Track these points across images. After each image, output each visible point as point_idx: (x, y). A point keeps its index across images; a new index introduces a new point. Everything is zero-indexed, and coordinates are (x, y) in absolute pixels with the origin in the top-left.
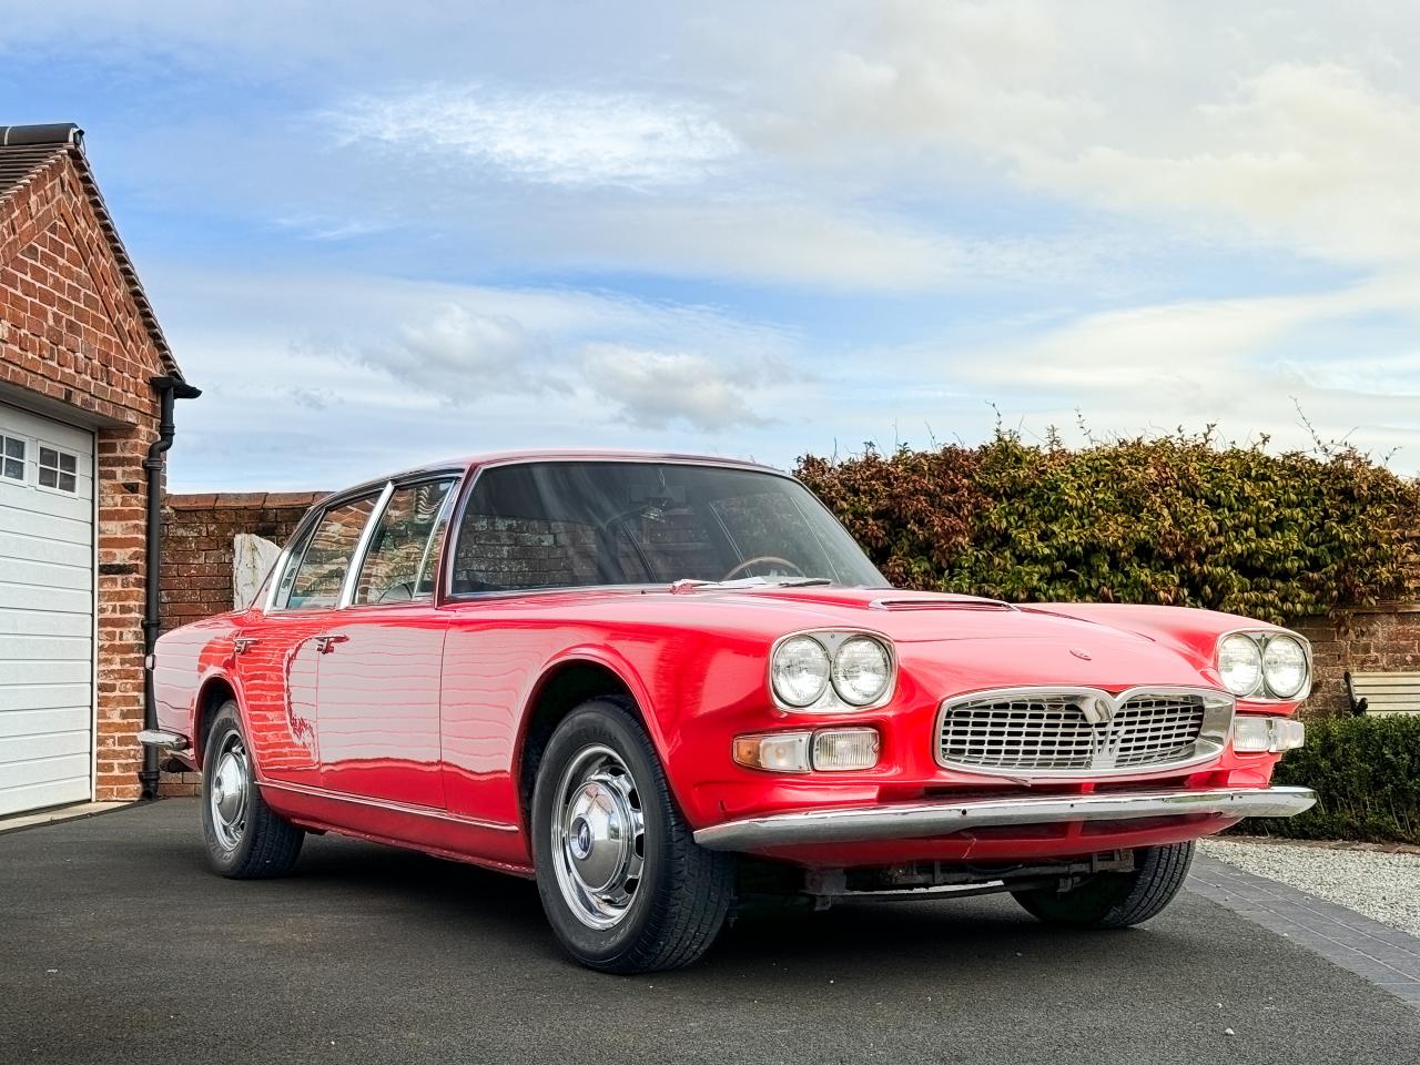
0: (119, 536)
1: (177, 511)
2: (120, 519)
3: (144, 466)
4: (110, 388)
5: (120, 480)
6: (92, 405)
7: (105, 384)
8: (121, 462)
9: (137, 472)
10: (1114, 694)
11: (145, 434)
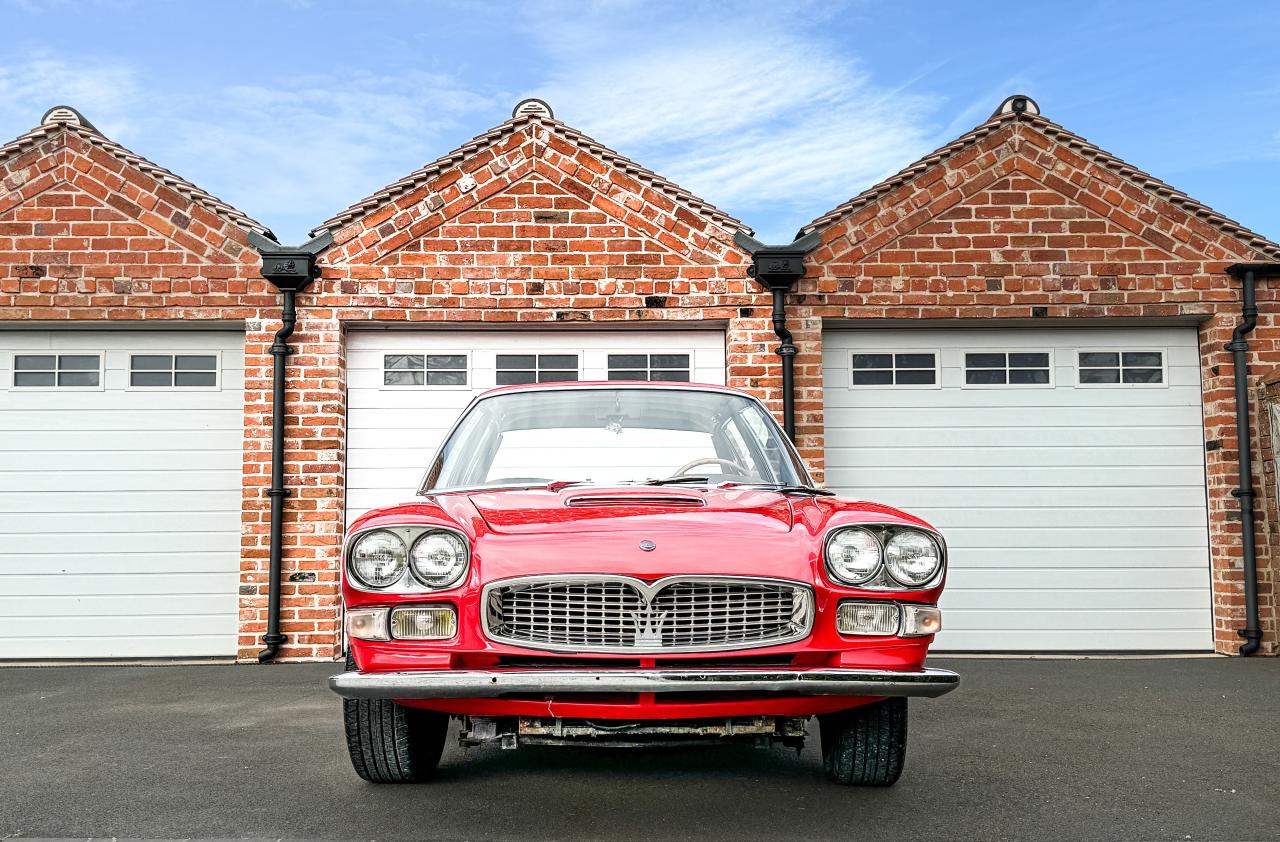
0: (1213, 415)
1: (1267, 385)
2: (1214, 400)
3: (1226, 349)
4: (1126, 294)
5: (1211, 365)
6: (1101, 311)
7: (1117, 291)
8: (1211, 348)
9: (1219, 356)
10: (649, 582)
11: (1229, 320)
